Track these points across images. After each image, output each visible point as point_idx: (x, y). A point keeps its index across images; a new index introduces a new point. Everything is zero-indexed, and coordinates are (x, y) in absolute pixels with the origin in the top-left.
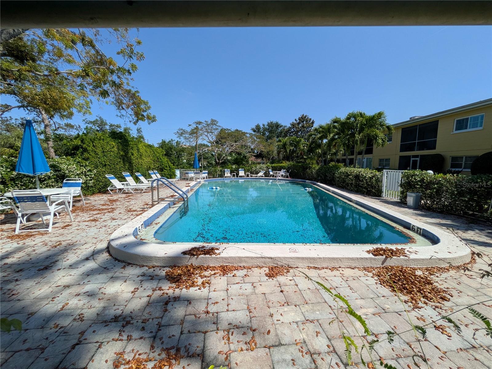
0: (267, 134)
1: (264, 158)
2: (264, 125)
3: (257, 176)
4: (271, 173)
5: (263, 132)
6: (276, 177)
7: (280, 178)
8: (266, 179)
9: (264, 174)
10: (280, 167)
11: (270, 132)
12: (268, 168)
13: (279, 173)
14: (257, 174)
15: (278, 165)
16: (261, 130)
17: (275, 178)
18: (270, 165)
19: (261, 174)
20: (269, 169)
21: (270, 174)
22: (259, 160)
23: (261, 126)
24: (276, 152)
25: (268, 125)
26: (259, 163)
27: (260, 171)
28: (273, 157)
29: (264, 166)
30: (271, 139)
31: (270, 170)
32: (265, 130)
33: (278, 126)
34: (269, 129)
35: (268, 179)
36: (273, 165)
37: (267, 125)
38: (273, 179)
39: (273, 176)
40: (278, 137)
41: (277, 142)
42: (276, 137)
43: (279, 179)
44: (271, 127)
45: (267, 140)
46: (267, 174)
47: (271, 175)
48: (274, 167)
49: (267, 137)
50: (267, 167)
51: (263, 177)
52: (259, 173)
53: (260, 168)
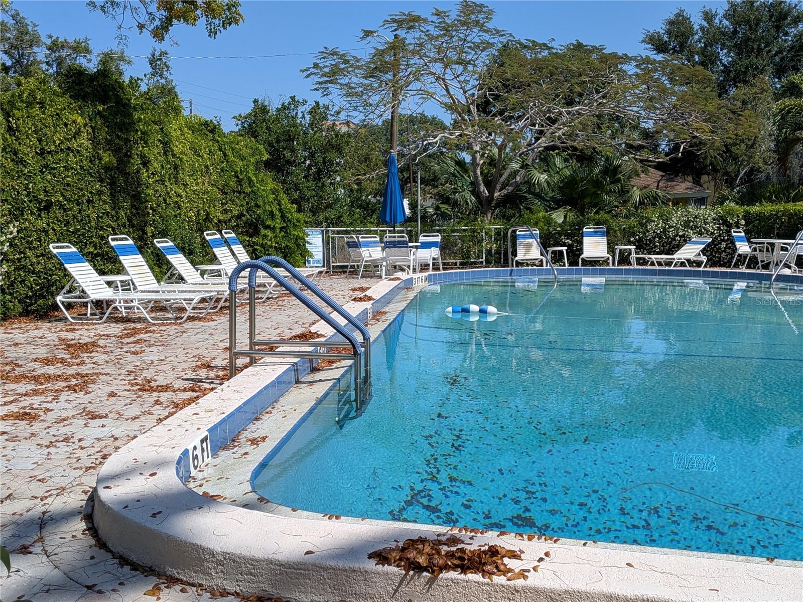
0: (725, 57)
1: (704, 178)
2: (708, 16)
3: (669, 264)
4: (743, 248)
5: (703, 52)
6: (766, 266)
7: (787, 272)
8: (715, 275)
9: (704, 251)
10: (791, 216)
11: (743, 48)
12: (725, 222)
13: (783, 249)
14: (670, 252)
15: (780, 207)
16: (697, 41)
17: (764, 272)
18: (740, 210)
19: (690, 251)
20: (730, 226)
21: (735, 249)
22: (682, 187)
23: (697, 21)
24: (767, 145)
25: (732, 13)
26: (678, 202)
27: (685, 240)
28: (753, 171)
29: (707, 212)
30: (745, 82)
31: (738, 234)
32: (714, 37)
33: (783, 16)
34: (735, 32)
35: (724, 275)
36: (755, 209)
37: (726, 16)
38: (742, 276)
39: (753, 262)
40: (780, 72)
41: (777, 97)
42: (770, 69)
43: (781, 278)
44: (748, 22)
45: (722, 90)
46: (719, 251)
47: (742, 258)
48: (760, 217)
49: (726, 70)
50: (722, 220)
51: (699, 264)
52: (679, 247)
53: (687, 225)
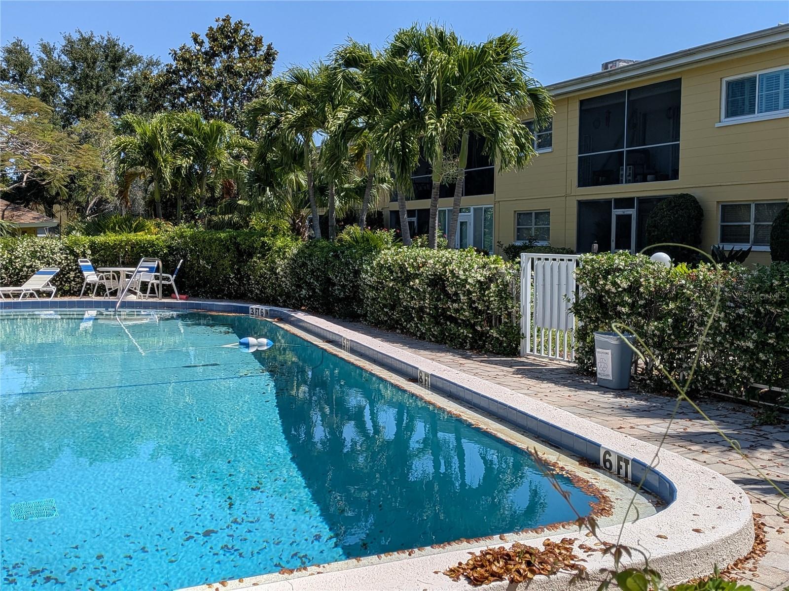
0: (66, 91)
1: (56, 207)
2: (47, 50)
3: (17, 296)
4: (91, 277)
5: (42, 83)
6: (114, 293)
7: (132, 298)
8: (63, 305)
9: (53, 281)
10: (133, 246)
11: (83, 83)
12: (72, 252)
13: (128, 276)
14: (18, 283)
15: (123, 237)
16: (36, 71)
17: (112, 299)
18: (86, 240)
19: (38, 282)
20: (77, 256)
21: (83, 279)
22: (28, 217)
23: (36, 53)
24: (111, 177)
25: (70, 49)
26: (30, 231)
27: (33, 270)
28: (101, 202)
29: (56, 243)
30: (87, 117)
31: (85, 263)
32: (54, 72)
33: (118, 58)
34: (74, 68)
35: (71, 304)
36: (100, 239)
37: (63, 51)
38: (96, 305)
39: (101, 290)
40: (119, 109)
41: (117, 132)
42: (110, 107)
43: (125, 305)
44: (85, 60)
45: (67, 122)
46: (68, 281)
47: (90, 288)
48: (105, 247)
49: (68, 104)
50: (69, 250)
51: (49, 294)
52: (27, 277)
53: (33, 255)
